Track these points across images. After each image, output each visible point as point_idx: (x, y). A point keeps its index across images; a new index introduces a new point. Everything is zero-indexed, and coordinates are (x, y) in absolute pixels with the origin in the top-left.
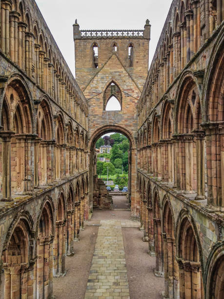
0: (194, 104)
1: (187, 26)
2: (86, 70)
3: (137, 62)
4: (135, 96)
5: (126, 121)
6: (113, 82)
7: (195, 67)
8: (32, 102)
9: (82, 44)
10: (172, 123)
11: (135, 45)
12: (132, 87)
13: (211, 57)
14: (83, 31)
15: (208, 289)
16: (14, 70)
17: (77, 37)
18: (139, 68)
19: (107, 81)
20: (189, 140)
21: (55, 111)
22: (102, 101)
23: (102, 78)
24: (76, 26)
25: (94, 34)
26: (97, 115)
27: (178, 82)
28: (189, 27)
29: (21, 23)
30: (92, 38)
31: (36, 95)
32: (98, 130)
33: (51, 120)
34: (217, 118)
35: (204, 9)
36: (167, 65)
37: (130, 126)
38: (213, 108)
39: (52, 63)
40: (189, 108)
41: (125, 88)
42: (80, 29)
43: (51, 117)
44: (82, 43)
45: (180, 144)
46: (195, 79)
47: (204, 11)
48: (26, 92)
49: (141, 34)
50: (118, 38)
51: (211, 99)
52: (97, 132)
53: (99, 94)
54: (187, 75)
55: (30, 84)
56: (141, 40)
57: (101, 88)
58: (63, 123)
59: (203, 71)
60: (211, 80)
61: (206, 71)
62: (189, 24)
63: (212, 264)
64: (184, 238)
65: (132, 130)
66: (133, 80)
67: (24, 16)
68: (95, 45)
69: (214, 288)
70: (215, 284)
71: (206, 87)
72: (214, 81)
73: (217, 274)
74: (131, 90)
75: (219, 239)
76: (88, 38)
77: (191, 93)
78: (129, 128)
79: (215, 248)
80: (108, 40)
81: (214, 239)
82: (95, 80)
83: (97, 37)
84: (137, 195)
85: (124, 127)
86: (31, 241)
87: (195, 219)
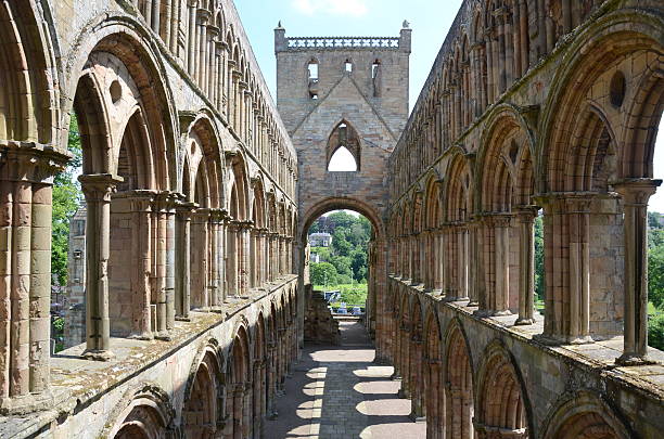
0: (514, 162)
1: (500, 33)
2: (295, 102)
3: (388, 89)
4: (385, 146)
5: (367, 189)
6: (344, 121)
7: (520, 100)
8: (222, 156)
9: (289, 60)
11: (384, 62)
12: (379, 131)
13: (553, 86)
14: (292, 39)
16: (201, 104)
17: (279, 48)
18: (392, 100)
19: (333, 121)
20: (502, 223)
21: (252, 170)
22: (324, 154)
23: (325, 116)
24: (279, 32)
25: (311, 43)
26: (315, 179)
27: (483, 124)
28: (503, 36)
30: (307, 49)
31: (228, 144)
32: (316, 205)
33: (246, 185)
34: (563, 186)
35: (537, 7)
36: (457, 95)
37: (375, 198)
38: (557, 169)
40: (504, 168)
41: (367, 132)
42: (286, 36)
43: (246, 182)
44: (290, 57)
45: (486, 230)
46: (520, 120)
47: (537, 11)
49: (394, 43)
50: (353, 49)
51: (552, 155)
52: (315, 209)
53: (319, 142)
54: (503, 114)
55: (220, 125)
56: (394, 54)
57: (324, 131)
59: (537, 108)
60: (552, 123)
61: (543, 107)
62: (503, 30)
65: (379, 205)
66: (380, 118)
68: (313, 61)
71: (544, 133)
72: (559, 126)
74: (377, 135)
75: (568, 388)
76: (300, 50)
77: (507, 143)
78: (375, 202)
79: (560, 404)
80: (335, 53)
81: (559, 390)
82: (312, 118)
83: (317, 49)
84: (387, 321)
85: (365, 201)
86: (220, 389)
87: (518, 357)
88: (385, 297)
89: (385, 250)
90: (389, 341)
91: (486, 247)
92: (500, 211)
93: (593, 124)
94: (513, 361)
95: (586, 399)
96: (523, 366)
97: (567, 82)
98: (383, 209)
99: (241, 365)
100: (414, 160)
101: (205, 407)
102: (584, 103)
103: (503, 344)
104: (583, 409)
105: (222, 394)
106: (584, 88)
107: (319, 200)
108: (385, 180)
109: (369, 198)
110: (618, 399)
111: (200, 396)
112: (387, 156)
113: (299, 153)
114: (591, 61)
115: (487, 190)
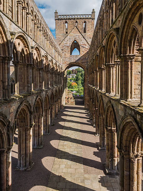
0: (114, 47)
1: (111, 6)
2: (61, 35)
3: (88, 30)
4: (87, 47)
5: (82, 60)
6: (75, 40)
7: (115, 27)
9: (59, 22)
10: (104, 59)
11: (87, 22)
13: (123, 20)
14: (60, 15)
15: (119, 140)
17: (56, 18)
18: (89, 34)
19: (72, 41)
20: (112, 67)
21: (43, 53)
22: (69, 50)
23: (70, 39)
25: (65, 17)
26: (67, 57)
27: (107, 36)
29: (24, 7)
30: (64, 19)
33: (41, 58)
37: (84, 63)
38: (124, 47)
39: (42, 29)
40: (113, 50)
41: (82, 43)
42: (58, 15)
43: (41, 56)
46: (115, 33)
48: (26, 42)
49: (90, 16)
50: (78, 19)
51: (123, 43)
52: (67, 66)
53: (68, 46)
54: (111, 32)
55: (29, 38)
56: (90, 20)
57: (69, 43)
58: (48, 60)
59: (119, 28)
60: (122, 32)
63: (121, 127)
64: (109, 116)
66: (85, 39)
67: (26, 4)
68: (66, 22)
69: (123, 140)
70: (123, 138)
71: (120, 36)
72: (124, 33)
73: (124, 132)
74: (85, 44)
75: (125, 114)
76: (62, 19)
77: (113, 42)
78: (84, 64)
79: (123, 119)
80: (72, 20)
81: (123, 115)
82: (66, 39)
83: (67, 19)
84: (87, 98)
86: (31, 116)
87: (114, 106)
88: (87, 91)
89: (87, 78)
91: (108, 74)
93: (135, 32)
94: (113, 107)
95: (129, 117)
96: (115, 108)
97: (126, 18)
98: (86, 66)
100: (93, 50)
101: (26, 121)
102: (132, 25)
103: (110, 102)
104: (128, 121)
105: (31, 117)
106: (132, 20)
107: (68, 63)
108: (87, 57)
109: (82, 63)
110: (136, 117)
111: (24, 118)
112: (88, 50)
114: (133, 10)
115: (108, 57)
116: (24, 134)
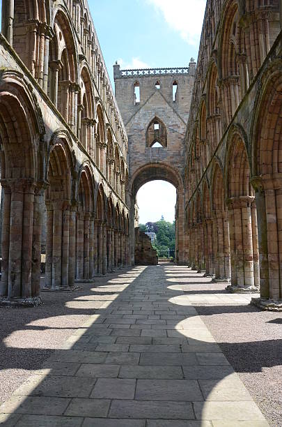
0: (235, 35)
2: (126, 107)
3: (182, 98)
4: (181, 131)
5: (171, 157)
6: (155, 121)
9: (123, 83)
11: (180, 82)
12: (177, 123)
14: (124, 71)
17: (117, 76)
18: (185, 104)
19: (150, 118)
22: (145, 137)
23: (145, 115)
24: (116, 67)
25: (135, 73)
26: (139, 152)
30: (133, 76)
32: (141, 168)
37: (176, 163)
41: (170, 123)
42: (120, 69)
44: (123, 81)
49: (186, 71)
50: (160, 75)
52: (139, 170)
53: (141, 130)
56: (186, 77)
57: (144, 124)
65: (179, 167)
66: (178, 115)
68: (136, 84)
74: (176, 125)
76: (129, 77)
77: (232, 28)
80: (150, 78)
82: (137, 116)
83: (139, 76)
85: (170, 165)
88: (183, 223)
89: (184, 194)
90: (187, 251)
91: (226, 97)
92: (232, 74)
98: (181, 169)
99: (89, 201)
107: (142, 165)
108: (182, 152)
109: (172, 163)
112: (183, 137)
113: (129, 137)
116: (60, 215)
